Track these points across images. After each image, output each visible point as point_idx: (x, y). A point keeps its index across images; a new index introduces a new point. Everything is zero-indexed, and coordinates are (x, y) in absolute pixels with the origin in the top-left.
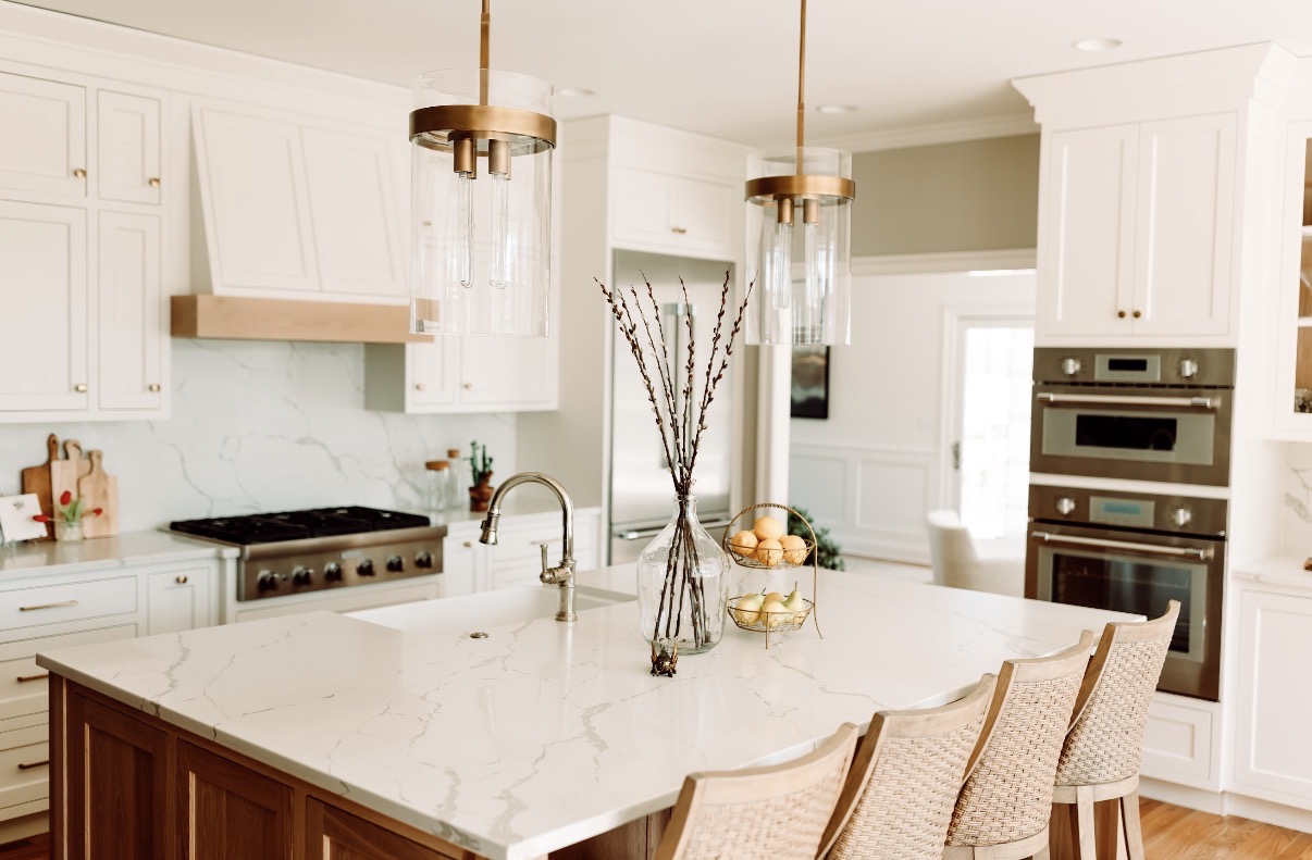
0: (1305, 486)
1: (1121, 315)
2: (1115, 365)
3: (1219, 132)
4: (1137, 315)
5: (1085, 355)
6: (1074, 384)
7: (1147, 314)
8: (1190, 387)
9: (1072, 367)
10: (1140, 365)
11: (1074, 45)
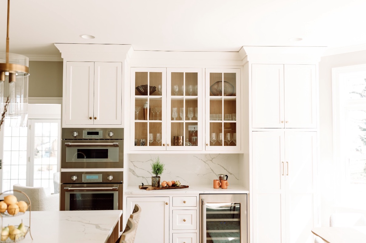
0: (134, 166)
1: (91, 118)
2: (89, 133)
3: (117, 67)
4: (95, 118)
5: (80, 130)
6: (76, 139)
7: (98, 118)
8: (112, 139)
9: (76, 134)
10: (97, 133)
11: (81, 36)
